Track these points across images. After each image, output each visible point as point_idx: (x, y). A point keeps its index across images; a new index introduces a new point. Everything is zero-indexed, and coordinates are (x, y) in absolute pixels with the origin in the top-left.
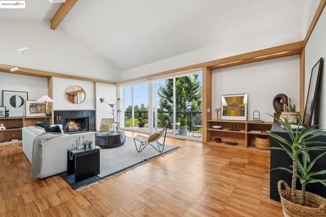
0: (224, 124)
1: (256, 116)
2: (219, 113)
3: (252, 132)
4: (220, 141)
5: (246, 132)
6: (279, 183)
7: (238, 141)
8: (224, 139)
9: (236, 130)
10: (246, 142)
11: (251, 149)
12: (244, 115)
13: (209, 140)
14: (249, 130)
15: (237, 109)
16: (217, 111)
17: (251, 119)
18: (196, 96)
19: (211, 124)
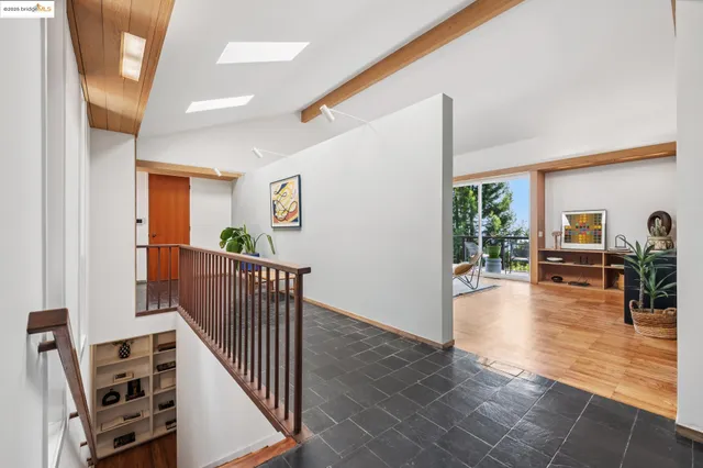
0: (567, 255)
1: (621, 243)
2: (559, 238)
3: (613, 266)
4: (560, 280)
5: (603, 266)
6: (631, 302)
7: (590, 281)
8: (565, 279)
9: (587, 263)
10: (603, 282)
11: (611, 291)
12: (600, 242)
13: (542, 278)
14: (608, 264)
15: (588, 233)
16: (556, 235)
17: (612, 247)
18: (496, 205)
19: (544, 254)
